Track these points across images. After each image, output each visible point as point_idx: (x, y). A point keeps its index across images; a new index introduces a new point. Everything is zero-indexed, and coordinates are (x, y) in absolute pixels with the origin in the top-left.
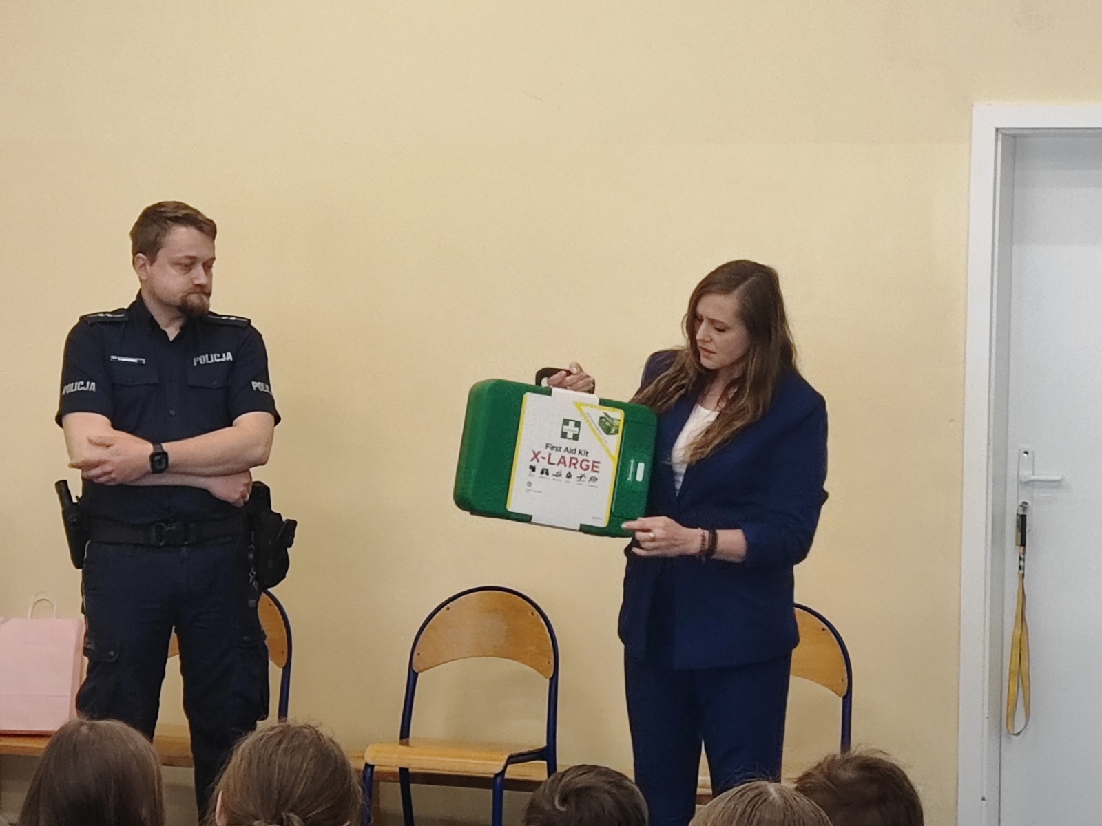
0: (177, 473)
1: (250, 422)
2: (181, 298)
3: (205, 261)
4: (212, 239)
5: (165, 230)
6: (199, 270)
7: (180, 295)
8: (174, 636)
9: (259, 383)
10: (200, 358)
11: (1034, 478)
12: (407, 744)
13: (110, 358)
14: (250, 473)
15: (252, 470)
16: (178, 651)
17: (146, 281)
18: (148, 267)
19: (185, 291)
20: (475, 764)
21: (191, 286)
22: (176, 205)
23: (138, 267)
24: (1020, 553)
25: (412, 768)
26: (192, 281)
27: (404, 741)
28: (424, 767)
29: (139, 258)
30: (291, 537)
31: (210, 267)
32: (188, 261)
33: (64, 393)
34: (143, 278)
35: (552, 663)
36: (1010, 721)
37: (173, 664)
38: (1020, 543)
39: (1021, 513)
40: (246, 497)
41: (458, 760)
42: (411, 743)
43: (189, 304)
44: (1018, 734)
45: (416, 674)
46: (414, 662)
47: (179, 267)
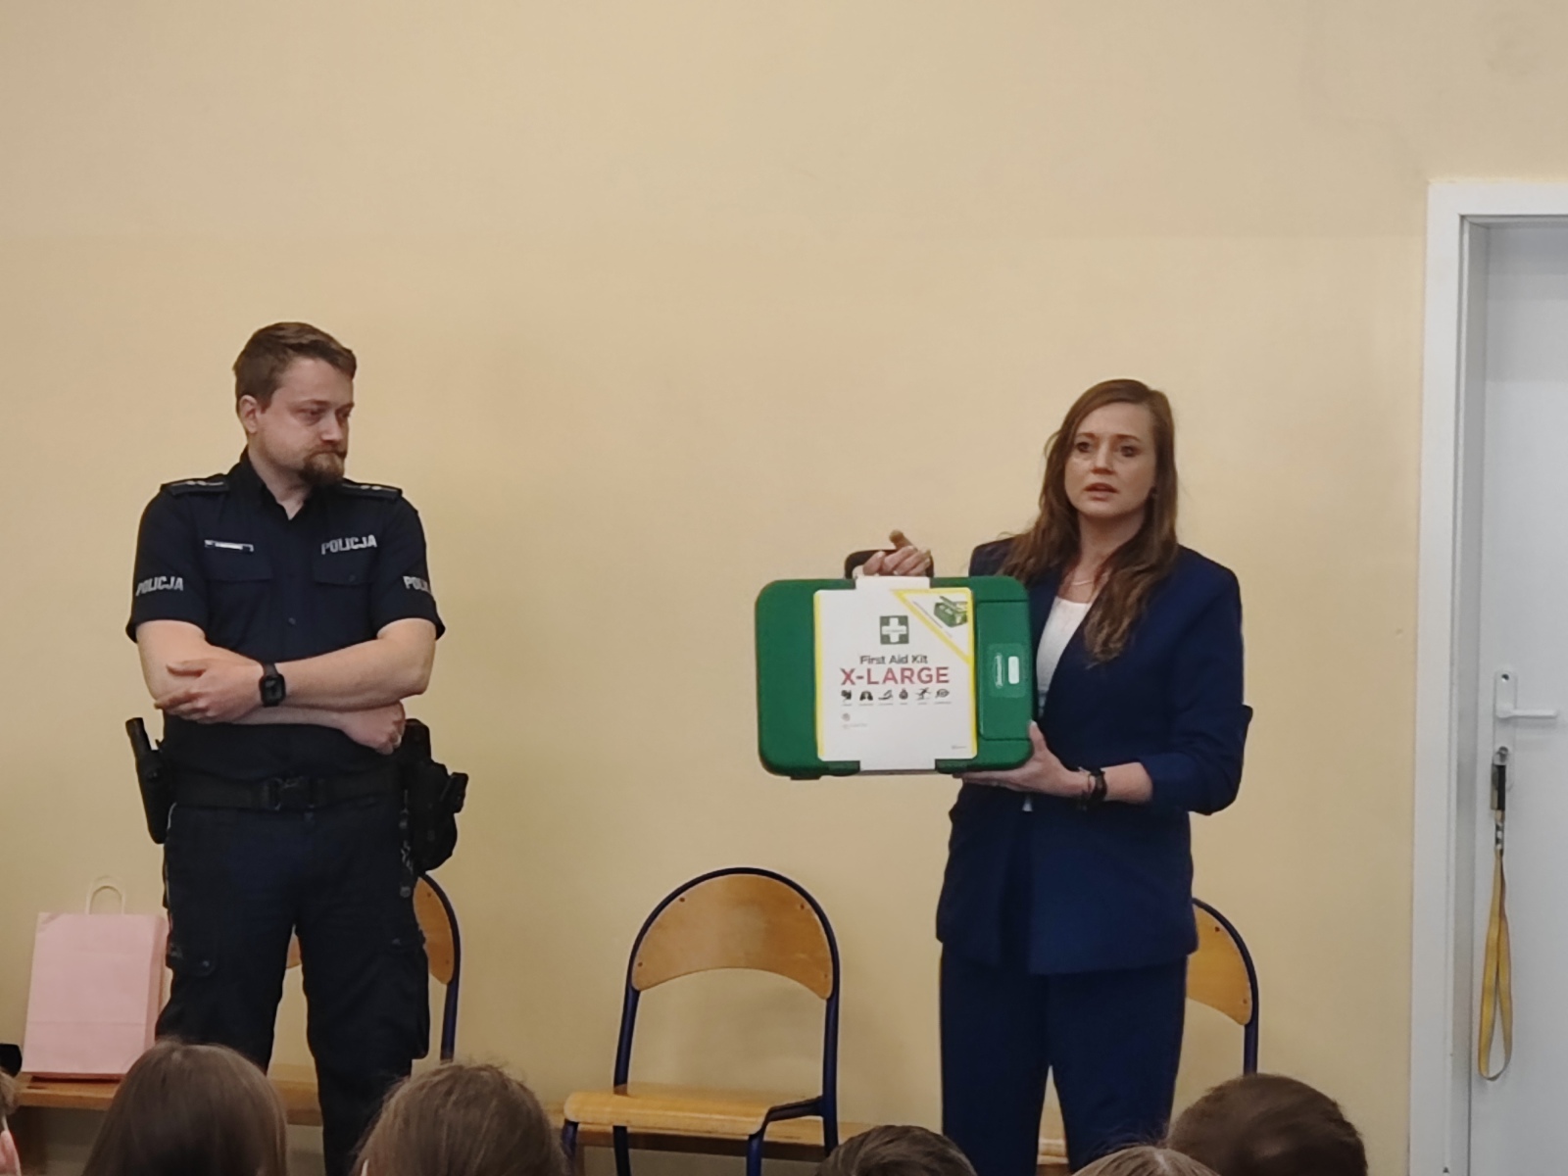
0: (297, 706)
1: (402, 633)
2: (305, 459)
3: (339, 406)
4: (348, 377)
5: (284, 363)
6: (330, 421)
7: (303, 455)
8: (294, 938)
9: (414, 578)
10: (330, 545)
11: (1518, 713)
12: (624, 1093)
13: (204, 543)
14: (401, 706)
15: (404, 701)
16: (299, 960)
17: (255, 434)
18: (258, 414)
19: (310, 450)
20: (721, 1120)
21: (319, 442)
22: (298, 328)
23: (243, 414)
24: (1496, 820)
25: (632, 1126)
26: (319, 435)
27: (621, 1087)
28: (649, 1125)
29: (246, 401)
30: (459, 798)
31: (346, 415)
32: (315, 407)
33: (138, 593)
34: (252, 430)
35: (831, 977)
36: (1483, 1060)
37: (294, 978)
38: (1496, 805)
39: (1498, 763)
40: (396, 740)
41: (697, 1115)
42: (629, 1091)
43: (316, 467)
44: (1494, 1079)
45: (637, 994)
46: (634, 974)
47: (302, 415)
